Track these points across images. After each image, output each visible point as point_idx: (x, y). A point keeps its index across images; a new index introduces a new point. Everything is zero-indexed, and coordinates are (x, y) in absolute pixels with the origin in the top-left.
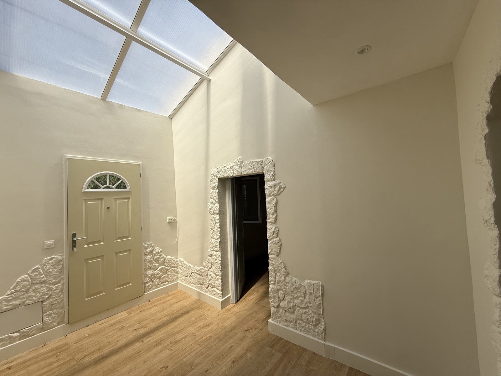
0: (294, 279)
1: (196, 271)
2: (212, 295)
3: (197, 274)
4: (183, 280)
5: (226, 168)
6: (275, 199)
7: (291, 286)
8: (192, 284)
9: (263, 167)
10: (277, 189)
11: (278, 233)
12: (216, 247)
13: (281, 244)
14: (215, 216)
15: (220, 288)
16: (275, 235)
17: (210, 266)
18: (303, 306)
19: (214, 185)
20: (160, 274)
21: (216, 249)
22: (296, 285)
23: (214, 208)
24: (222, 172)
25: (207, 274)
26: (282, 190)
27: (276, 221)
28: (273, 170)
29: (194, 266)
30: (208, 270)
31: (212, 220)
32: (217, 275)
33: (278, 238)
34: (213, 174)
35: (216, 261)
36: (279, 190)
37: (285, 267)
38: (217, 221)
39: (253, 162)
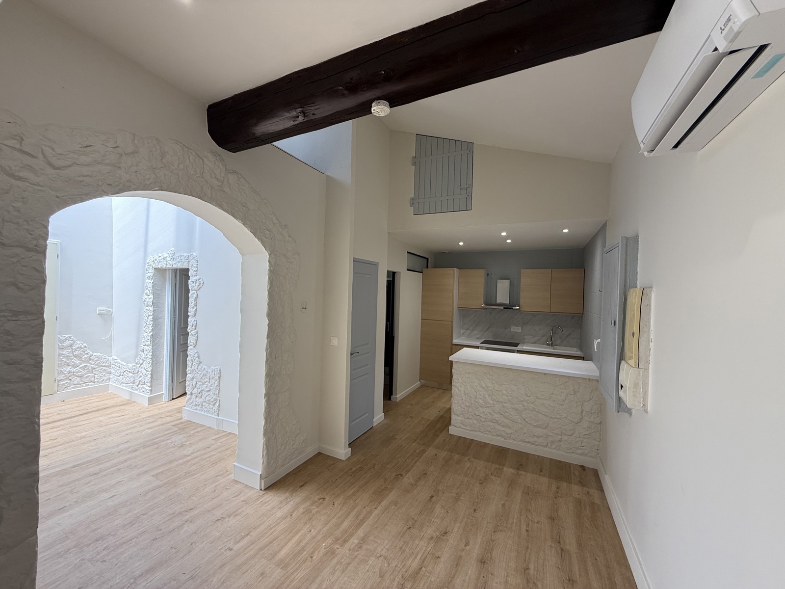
0: (204, 367)
1: (128, 369)
2: (141, 392)
3: (129, 372)
4: (115, 381)
5: (160, 258)
6: (196, 293)
7: (201, 374)
8: (124, 385)
9: (189, 262)
10: (197, 284)
11: (196, 326)
12: (147, 342)
13: (198, 336)
14: (148, 309)
15: (149, 384)
16: (194, 327)
17: (141, 362)
18: (208, 389)
19: (149, 274)
20: (81, 372)
21: (147, 343)
22: (204, 372)
23: (147, 300)
24: (156, 262)
25: (138, 371)
26: (201, 285)
27: (195, 315)
28: (195, 266)
29: (127, 363)
30: (140, 367)
31: (145, 312)
32: (147, 371)
33: (196, 331)
34: (149, 263)
35: (146, 357)
36: (198, 286)
37: (199, 357)
38: (150, 314)
39: (181, 256)
